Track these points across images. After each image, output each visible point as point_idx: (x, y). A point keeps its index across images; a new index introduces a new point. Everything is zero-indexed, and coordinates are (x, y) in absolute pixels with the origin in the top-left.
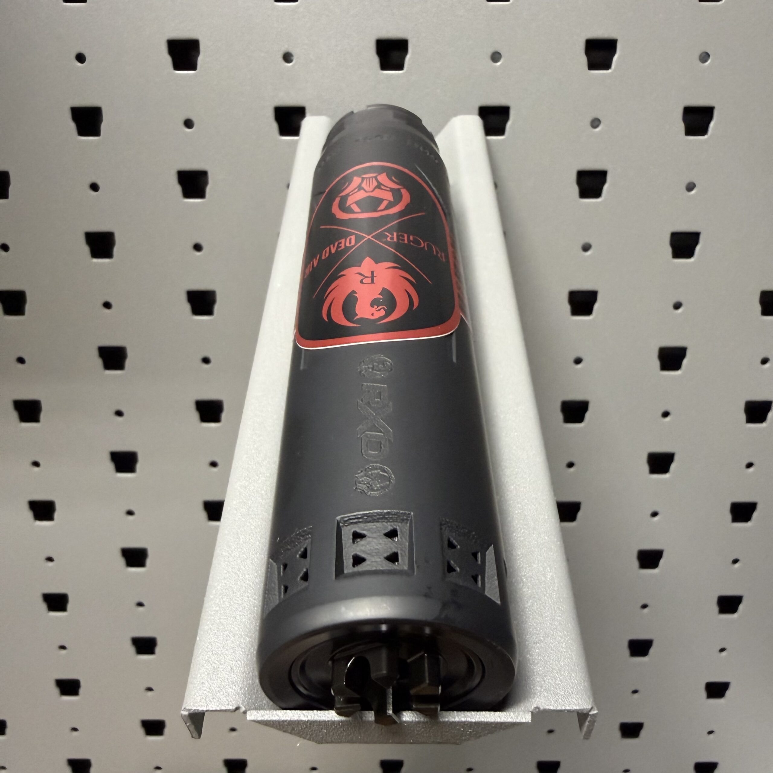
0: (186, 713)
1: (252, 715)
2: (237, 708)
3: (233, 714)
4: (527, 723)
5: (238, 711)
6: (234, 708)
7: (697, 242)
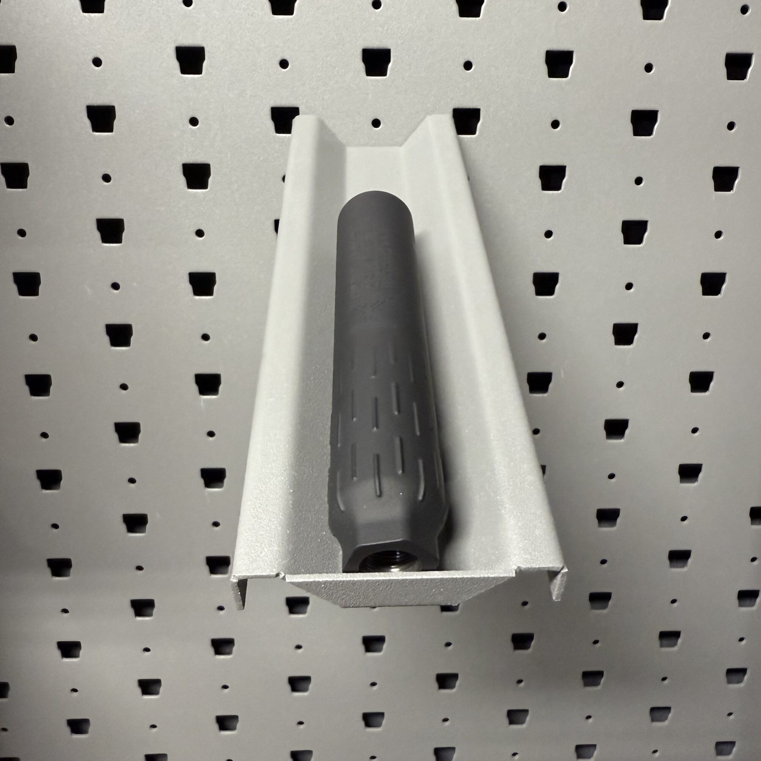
0: (235, 581)
1: (290, 579)
2: (278, 575)
3: (273, 579)
4: (513, 578)
5: (278, 577)
6: (275, 574)
7: (645, 230)
